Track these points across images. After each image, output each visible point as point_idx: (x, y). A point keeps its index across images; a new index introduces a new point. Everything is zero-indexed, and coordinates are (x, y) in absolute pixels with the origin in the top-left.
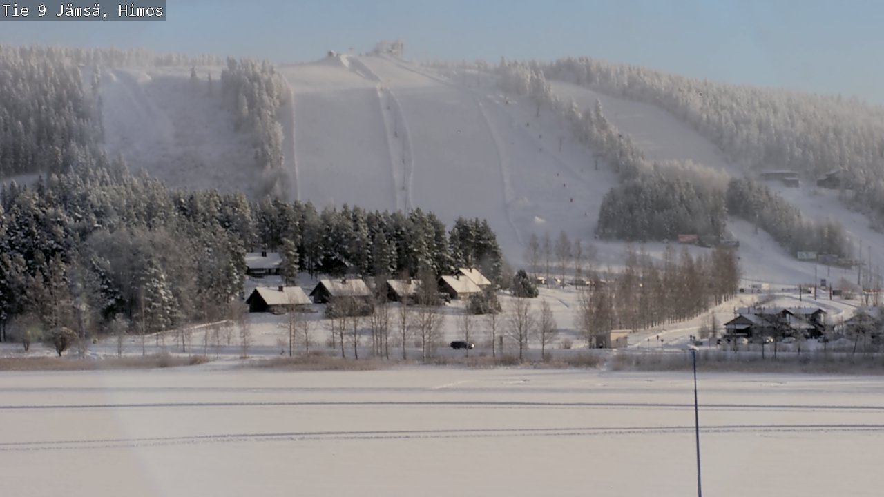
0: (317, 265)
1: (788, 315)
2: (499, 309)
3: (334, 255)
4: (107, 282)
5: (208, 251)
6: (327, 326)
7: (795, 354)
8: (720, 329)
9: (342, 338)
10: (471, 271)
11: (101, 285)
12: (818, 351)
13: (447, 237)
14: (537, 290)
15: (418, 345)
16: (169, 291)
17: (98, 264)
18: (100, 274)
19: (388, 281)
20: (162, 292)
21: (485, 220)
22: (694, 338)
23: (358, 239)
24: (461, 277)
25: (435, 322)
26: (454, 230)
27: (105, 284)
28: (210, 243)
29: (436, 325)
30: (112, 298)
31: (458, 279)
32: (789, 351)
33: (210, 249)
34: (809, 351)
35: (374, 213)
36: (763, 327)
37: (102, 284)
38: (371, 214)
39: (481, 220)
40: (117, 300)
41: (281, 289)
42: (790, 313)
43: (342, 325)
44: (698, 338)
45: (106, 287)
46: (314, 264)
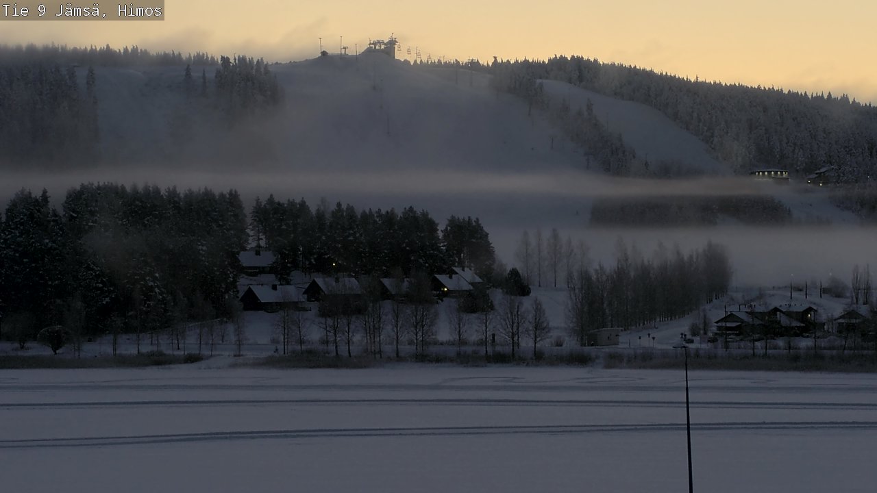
0: (310, 263)
1: (778, 313)
2: (492, 307)
3: (327, 254)
4: (102, 280)
5: (202, 250)
6: (321, 325)
7: (785, 352)
8: (711, 327)
9: (336, 336)
10: (463, 270)
11: (96, 283)
12: (808, 348)
13: (440, 235)
14: (529, 289)
15: (410, 343)
16: (163, 290)
17: (94, 263)
18: (95, 273)
19: (382, 280)
20: (157, 290)
21: (477, 219)
22: (685, 335)
23: (351, 238)
24: (453, 276)
25: (428, 320)
26: (447, 228)
27: (100, 283)
28: (204, 242)
29: (429, 323)
30: (107, 297)
31: (451, 277)
32: (780, 349)
33: (204, 248)
34: (799, 349)
35: (367, 212)
36: (753, 325)
37: (98, 283)
38: (364, 211)
39: (474, 219)
40: (111, 298)
41: (274, 288)
42: (781, 311)
43: (336, 323)
44: (689, 337)
45: (101, 285)
46: (307, 263)
